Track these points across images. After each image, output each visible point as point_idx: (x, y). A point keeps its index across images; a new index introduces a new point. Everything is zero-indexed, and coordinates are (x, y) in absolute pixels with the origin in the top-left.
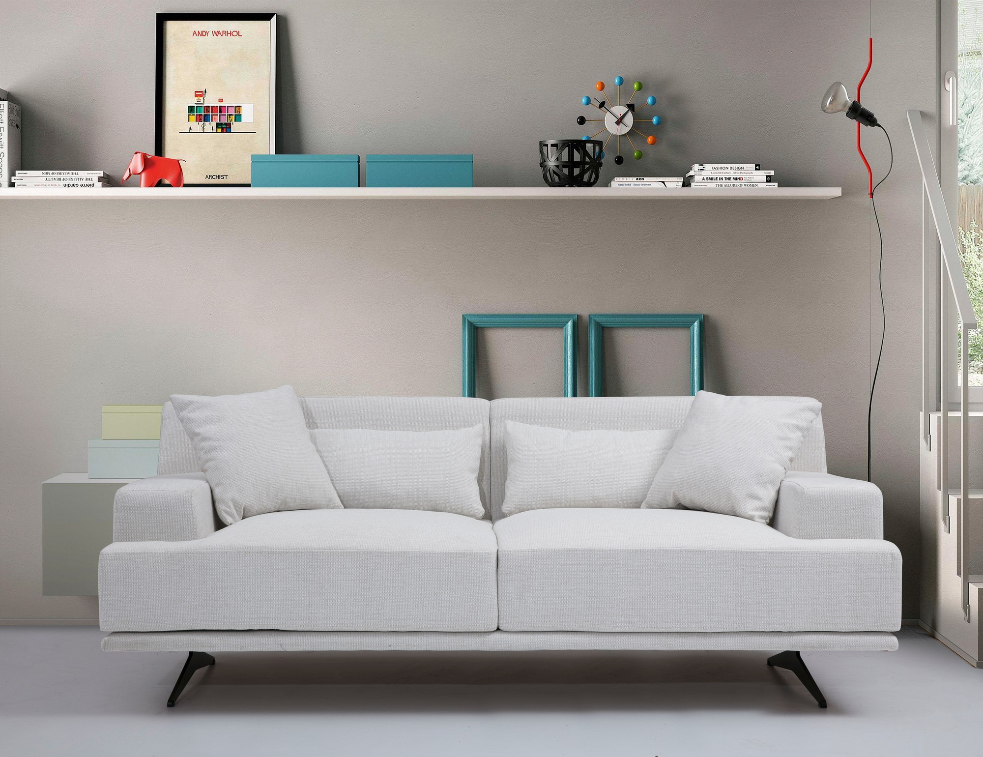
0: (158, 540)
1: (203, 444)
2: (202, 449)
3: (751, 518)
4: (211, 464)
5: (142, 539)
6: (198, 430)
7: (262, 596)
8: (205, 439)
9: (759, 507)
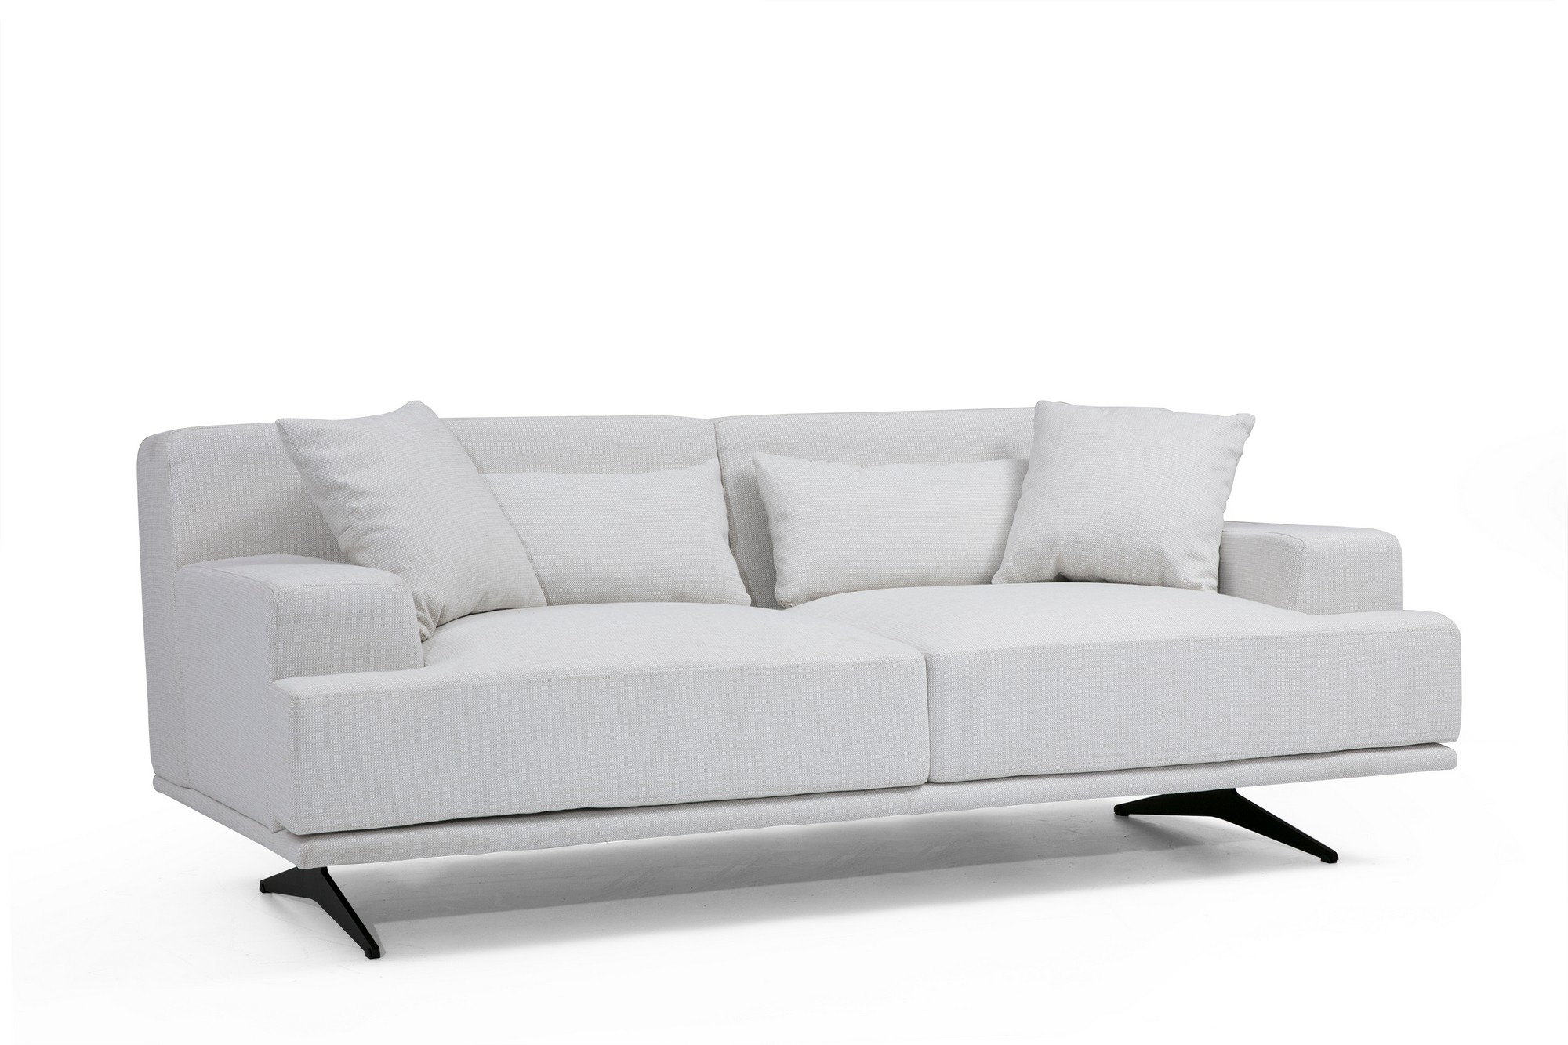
0: (353, 670)
1: (353, 503)
2: (355, 511)
3: (1197, 587)
4: (375, 536)
5: (326, 670)
6: (341, 480)
7: (572, 753)
8: (356, 494)
9: (1203, 571)
